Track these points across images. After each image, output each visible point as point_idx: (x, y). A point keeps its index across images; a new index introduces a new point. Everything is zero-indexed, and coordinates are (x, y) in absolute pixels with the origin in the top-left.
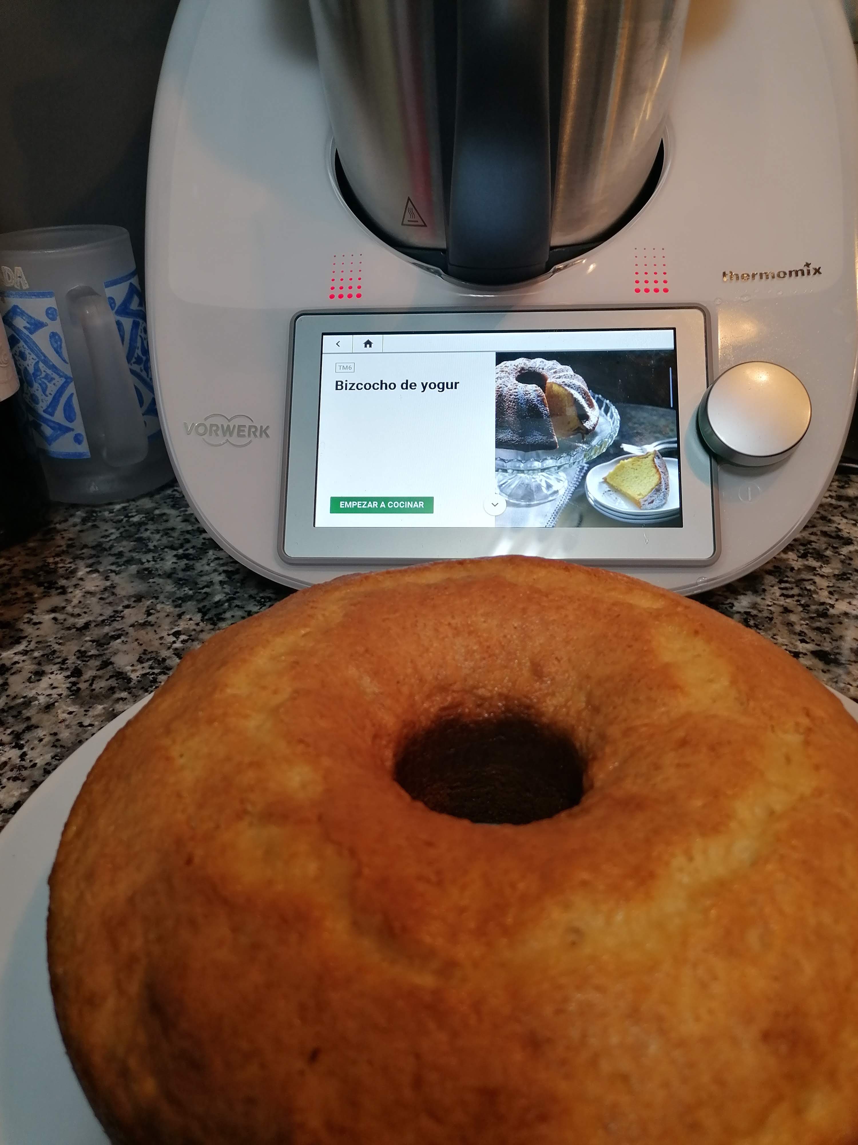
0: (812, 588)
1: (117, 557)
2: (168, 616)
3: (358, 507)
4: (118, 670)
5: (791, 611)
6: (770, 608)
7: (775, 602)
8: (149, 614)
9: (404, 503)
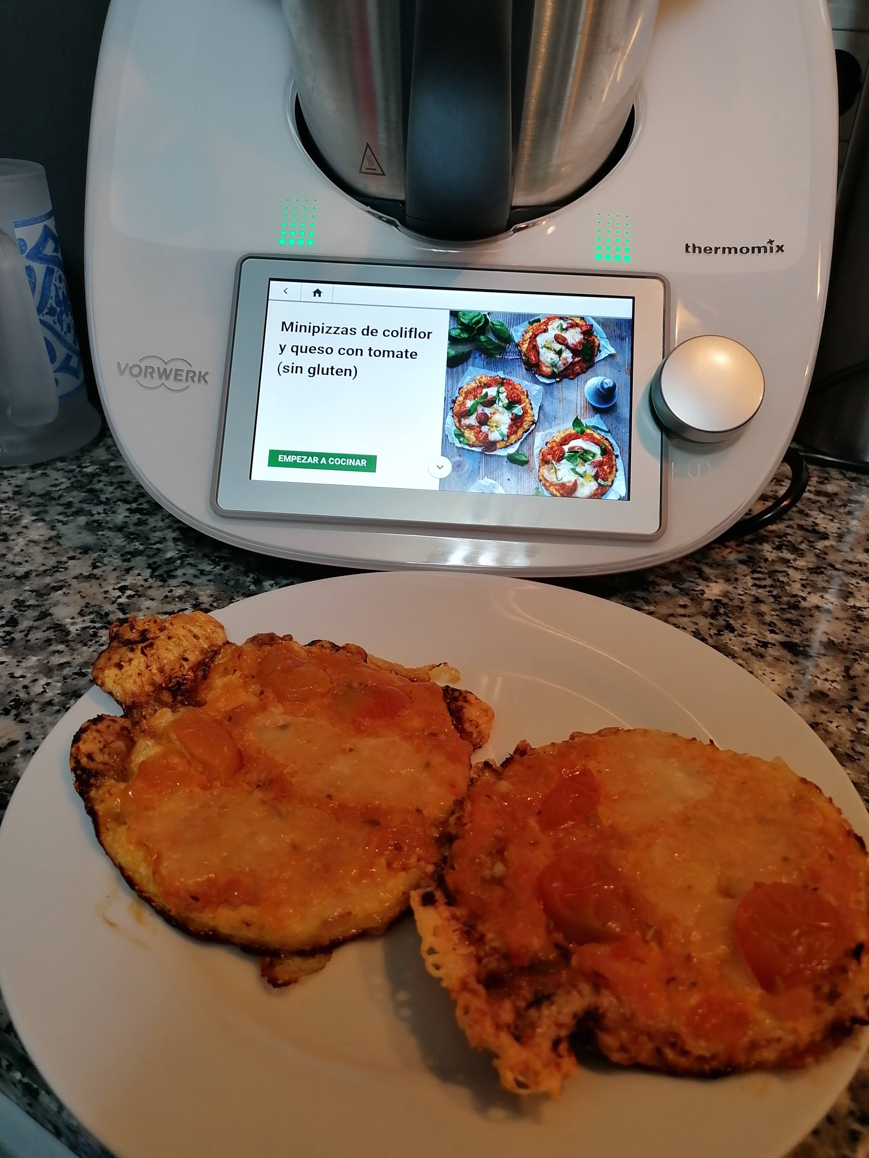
0: (785, 579)
1: (66, 507)
2: (115, 570)
3: (298, 461)
4: (57, 622)
5: (763, 602)
6: (741, 597)
7: (746, 591)
8: (95, 567)
9: (345, 460)
